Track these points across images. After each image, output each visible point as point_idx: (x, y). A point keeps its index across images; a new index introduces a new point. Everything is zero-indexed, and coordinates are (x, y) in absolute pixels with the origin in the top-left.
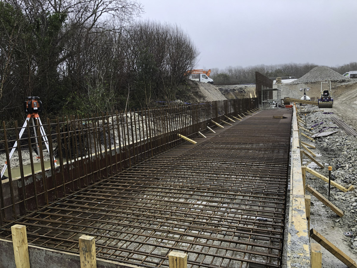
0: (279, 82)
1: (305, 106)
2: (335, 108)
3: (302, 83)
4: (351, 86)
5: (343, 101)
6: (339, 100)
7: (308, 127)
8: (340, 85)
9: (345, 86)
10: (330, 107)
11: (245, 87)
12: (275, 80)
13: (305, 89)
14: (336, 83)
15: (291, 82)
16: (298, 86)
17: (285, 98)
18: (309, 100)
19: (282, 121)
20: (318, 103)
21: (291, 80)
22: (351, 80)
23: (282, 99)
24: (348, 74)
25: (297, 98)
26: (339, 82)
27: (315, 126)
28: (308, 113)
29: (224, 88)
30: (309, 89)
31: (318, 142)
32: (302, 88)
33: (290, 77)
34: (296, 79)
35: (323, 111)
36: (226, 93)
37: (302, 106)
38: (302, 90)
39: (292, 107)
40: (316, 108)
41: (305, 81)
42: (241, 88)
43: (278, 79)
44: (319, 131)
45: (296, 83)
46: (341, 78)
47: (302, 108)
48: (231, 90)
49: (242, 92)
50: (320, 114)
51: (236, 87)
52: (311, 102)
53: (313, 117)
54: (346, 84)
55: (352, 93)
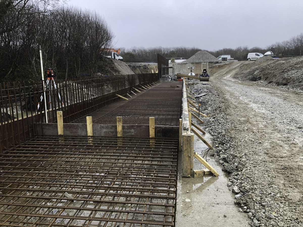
0: (173, 61)
1: (192, 80)
2: (210, 81)
3: (189, 63)
4: (222, 66)
5: (216, 77)
6: (214, 76)
7: (192, 93)
8: (215, 65)
9: (218, 66)
10: (207, 80)
11: (148, 64)
12: (170, 60)
13: (191, 68)
14: (212, 64)
15: (182, 62)
16: (187, 65)
17: (177, 74)
18: (194, 76)
19: (176, 89)
20: (199, 78)
21: (181, 60)
22: (222, 62)
23: (175, 75)
24: (221, 57)
25: (186, 74)
26: (214, 63)
27: (196, 92)
28: (193, 84)
29: (132, 65)
30: (194, 68)
31: (197, 100)
32: (189, 67)
33: (181, 58)
34: (185, 59)
35: (202, 83)
36: (134, 68)
37: (189, 80)
38: (189, 68)
39: (182, 80)
40: (198, 81)
41: (192, 61)
42: (145, 66)
43: (172, 59)
44: (198, 94)
45: (186, 63)
46: (216, 60)
47: (190, 82)
48: (137, 66)
49: (146, 68)
50: (200, 85)
51: (141, 64)
52: (196, 77)
53: (196, 87)
54: (219, 64)
55: (222, 71)
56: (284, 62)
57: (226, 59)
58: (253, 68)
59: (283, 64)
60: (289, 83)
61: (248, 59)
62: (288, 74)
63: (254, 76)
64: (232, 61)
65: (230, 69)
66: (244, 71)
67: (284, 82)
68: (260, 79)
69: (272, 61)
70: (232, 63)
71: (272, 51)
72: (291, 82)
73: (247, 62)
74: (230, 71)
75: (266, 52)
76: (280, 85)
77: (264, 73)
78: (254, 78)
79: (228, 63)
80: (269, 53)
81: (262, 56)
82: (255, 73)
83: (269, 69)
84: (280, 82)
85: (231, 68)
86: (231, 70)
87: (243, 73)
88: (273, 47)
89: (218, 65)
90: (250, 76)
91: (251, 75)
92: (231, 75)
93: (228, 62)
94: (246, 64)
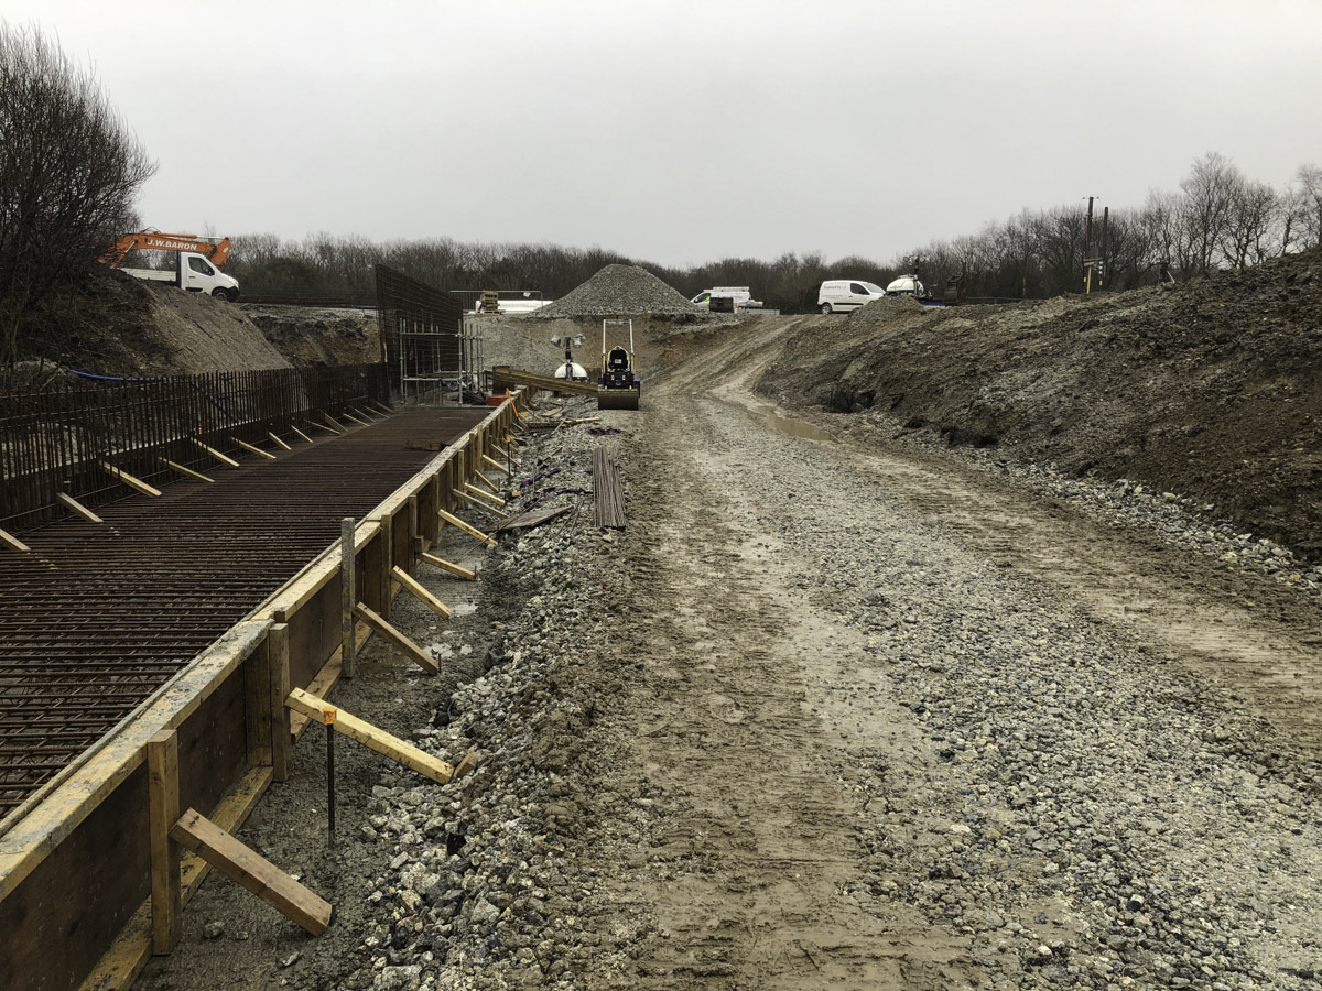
0: (489, 306)
2: (648, 409)
3: (564, 318)
4: (711, 336)
5: (682, 387)
6: (673, 380)
8: (678, 332)
9: (692, 336)
10: (632, 405)
11: (367, 317)
13: (568, 340)
14: (668, 323)
15: (532, 309)
16: (555, 327)
17: (495, 368)
18: (583, 379)
21: (528, 301)
22: (710, 316)
24: (708, 295)
25: (549, 369)
26: (676, 322)
27: (531, 482)
29: (279, 318)
30: (582, 341)
32: (560, 334)
33: (527, 294)
34: (546, 299)
36: (283, 336)
38: (559, 341)
40: (591, 408)
41: (576, 309)
42: (349, 323)
43: (491, 296)
45: (548, 316)
46: (684, 308)
48: (308, 325)
49: (353, 335)
51: (332, 314)
54: (695, 328)
55: (711, 360)
56: (968, 323)
57: (726, 306)
58: (841, 347)
59: (968, 332)
60: (1001, 432)
61: (821, 307)
62: (997, 389)
63: (842, 386)
64: (753, 312)
65: (744, 348)
66: (805, 363)
67: (980, 427)
68: (869, 401)
69: (920, 321)
70: (754, 320)
71: (916, 277)
72: (1012, 430)
73: (815, 321)
74: (746, 357)
75: (895, 279)
76: (961, 443)
77: (886, 377)
78: (842, 394)
79: (737, 322)
80: (904, 283)
81: (876, 293)
82: (848, 374)
83: (906, 355)
84: (959, 427)
85: (750, 344)
86: (748, 353)
87: (798, 370)
88: (921, 260)
89: (692, 332)
90: (828, 387)
91: (829, 380)
92: (746, 376)
93: (736, 316)
94: (813, 328)
